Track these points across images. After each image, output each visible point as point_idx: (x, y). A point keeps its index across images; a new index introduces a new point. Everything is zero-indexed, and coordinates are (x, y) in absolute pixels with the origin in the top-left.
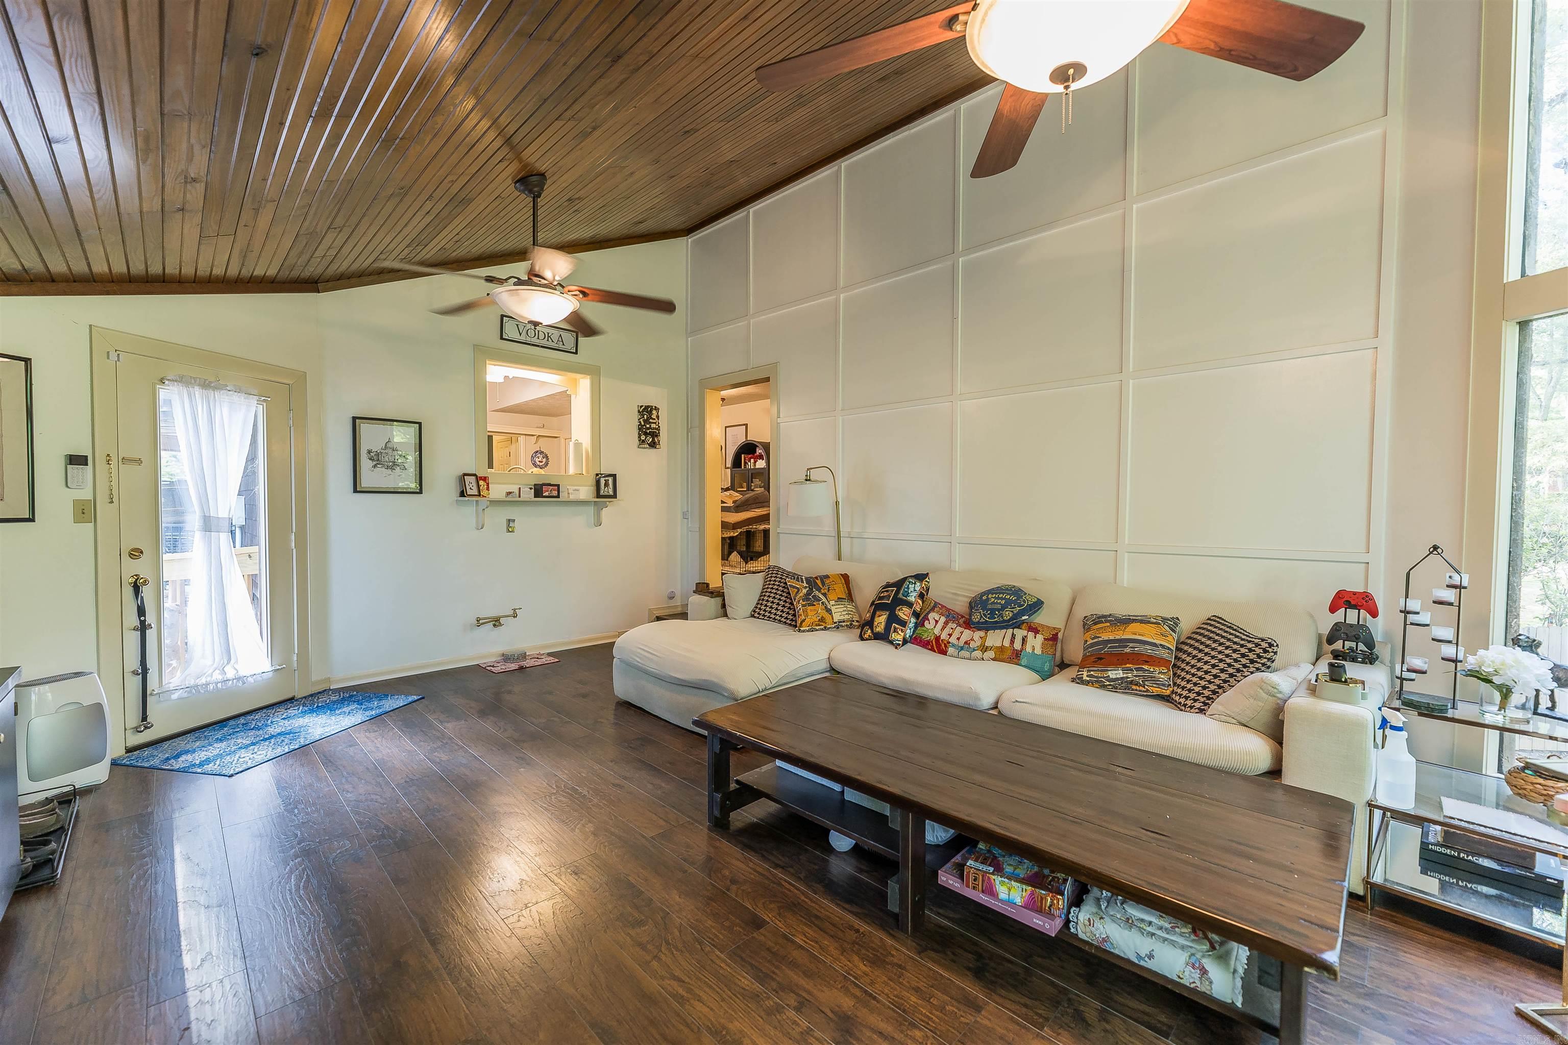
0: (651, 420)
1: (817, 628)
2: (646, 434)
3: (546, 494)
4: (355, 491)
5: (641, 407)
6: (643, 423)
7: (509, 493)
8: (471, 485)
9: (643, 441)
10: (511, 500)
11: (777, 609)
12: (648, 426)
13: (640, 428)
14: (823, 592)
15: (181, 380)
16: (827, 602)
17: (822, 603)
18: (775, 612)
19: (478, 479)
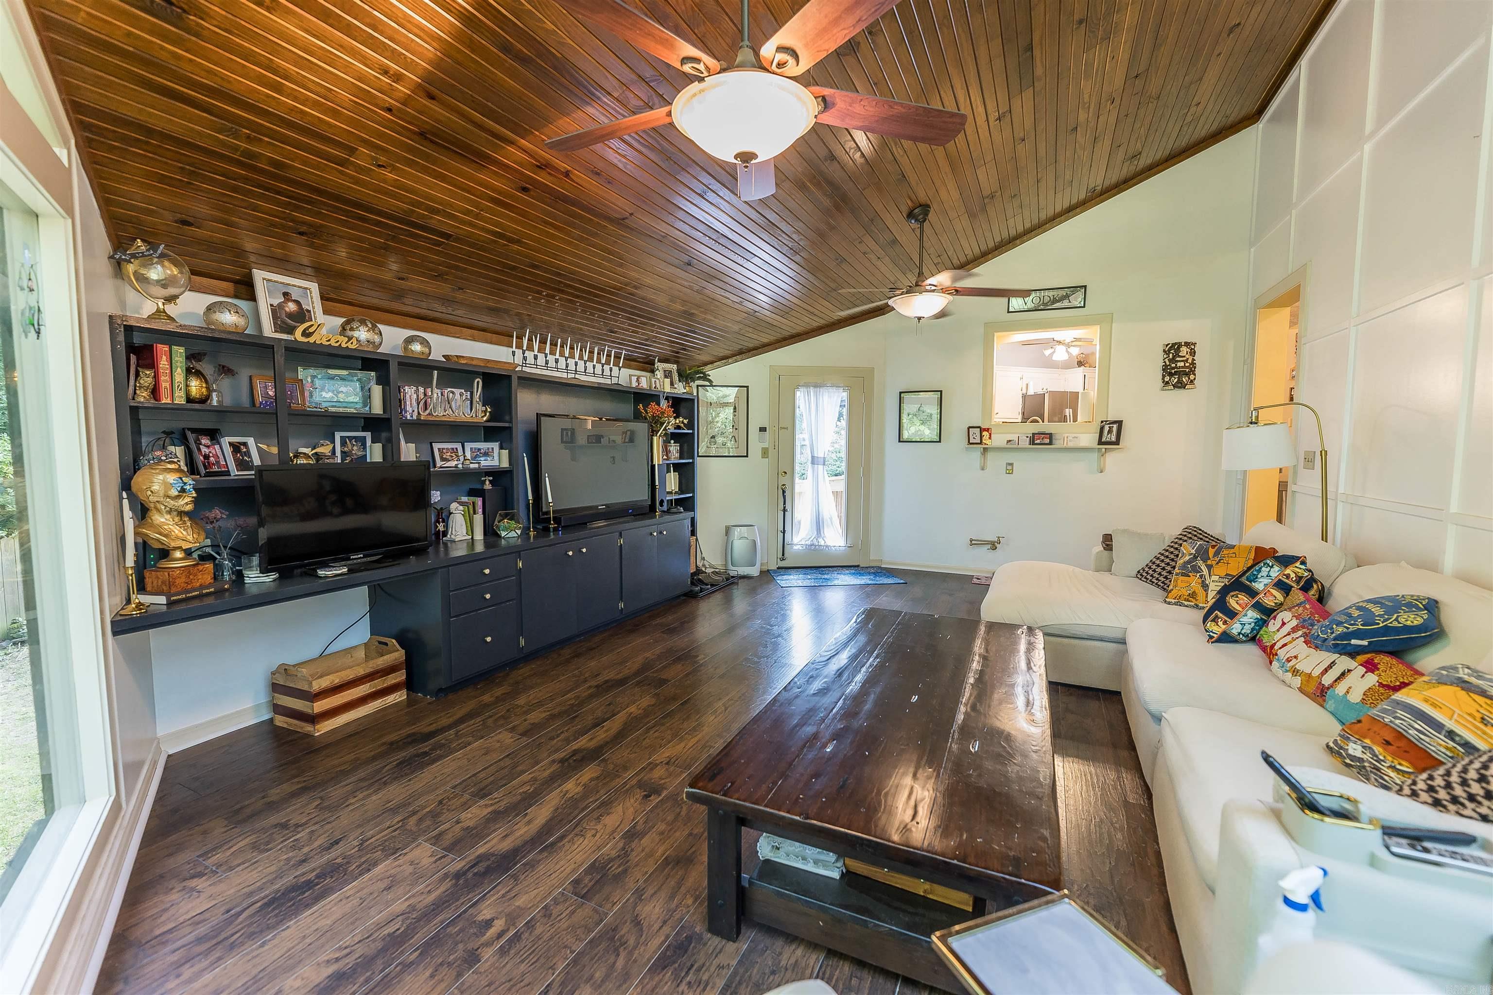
0: (1178, 359)
1: (1186, 603)
2: (1171, 375)
3: (1038, 441)
4: (900, 441)
5: (1167, 345)
6: (1168, 363)
7: (1009, 441)
8: (974, 436)
9: (1167, 383)
10: (1011, 447)
11: (1160, 574)
12: (1173, 365)
13: (1165, 368)
14: (1209, 562)
15: (807, 385)
16: (1207, 576)
17: (1201, 576)
18: (1157, 576)
19: (982, 430)
